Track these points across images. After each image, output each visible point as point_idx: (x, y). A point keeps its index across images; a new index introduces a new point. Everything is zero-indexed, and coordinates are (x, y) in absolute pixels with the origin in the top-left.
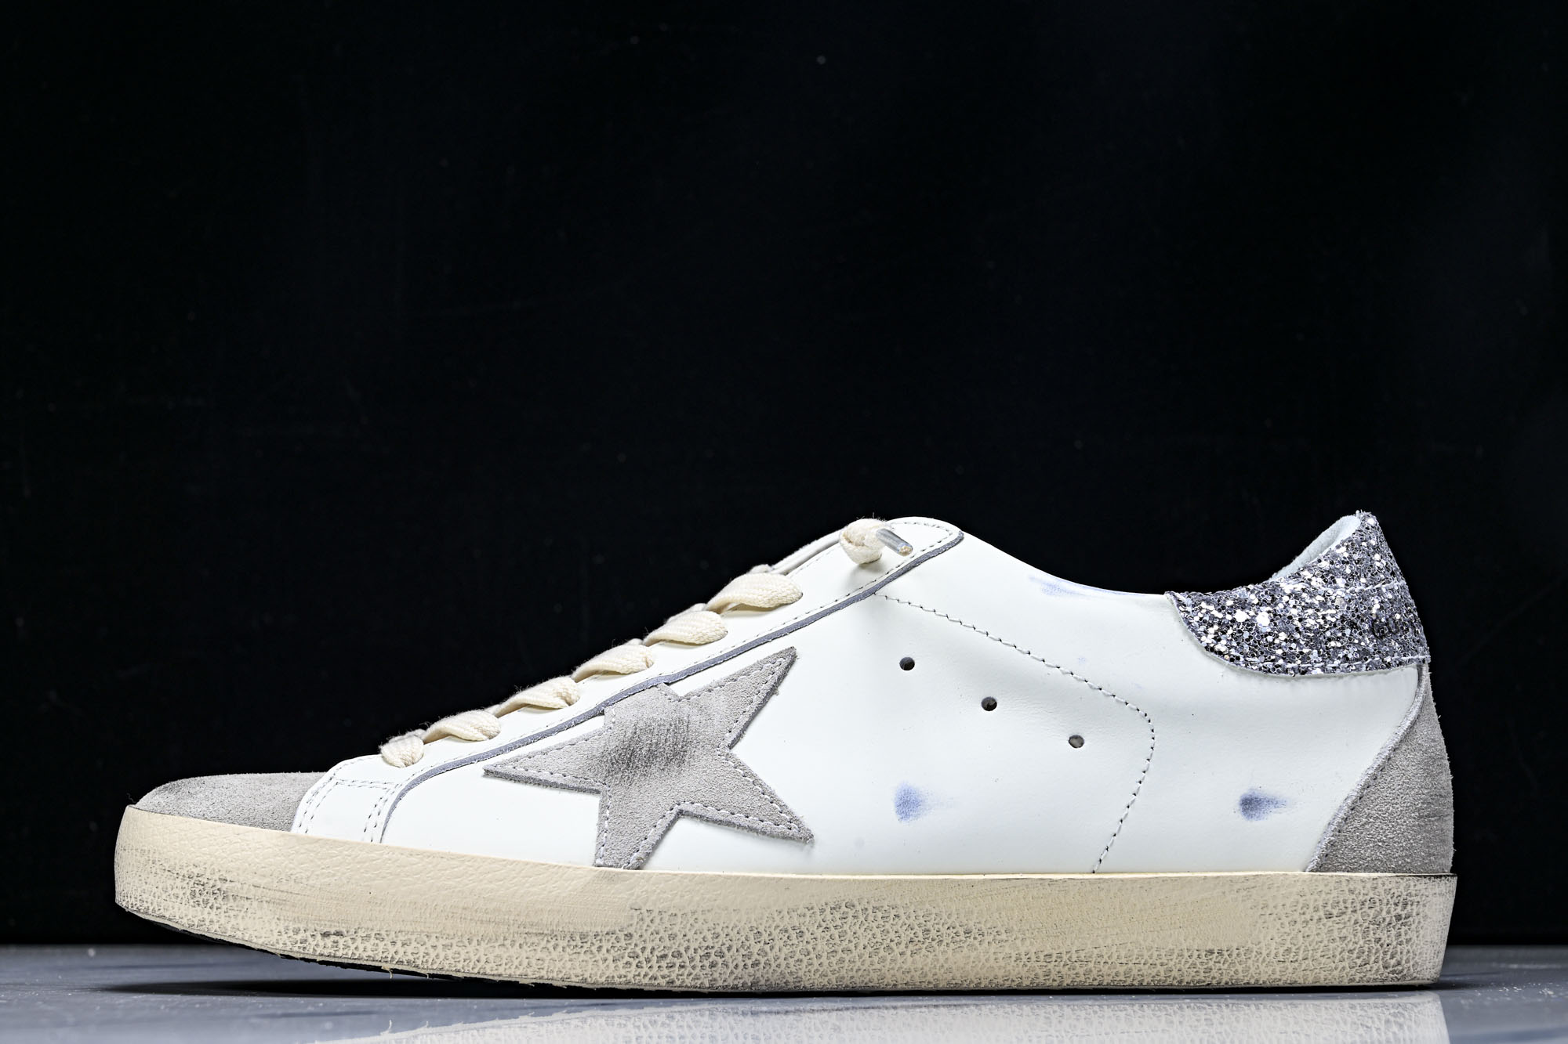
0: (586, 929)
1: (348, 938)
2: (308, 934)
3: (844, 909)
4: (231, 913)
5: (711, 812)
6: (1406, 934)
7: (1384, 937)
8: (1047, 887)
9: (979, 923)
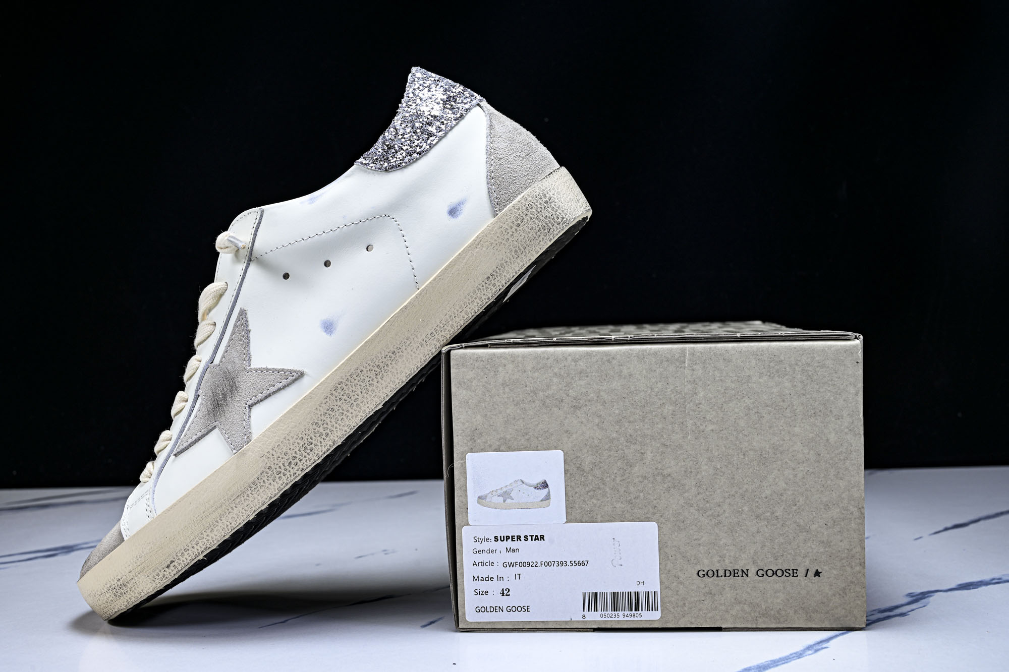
0: (252, 480)
1: (177, 561)
2: (162, 571)
3: (339, 386)
4: (133, 589)
5: (260, 396)
6: (555, 206)
7: (547, 214)
8: (406, 310)
9: (394, 346)
